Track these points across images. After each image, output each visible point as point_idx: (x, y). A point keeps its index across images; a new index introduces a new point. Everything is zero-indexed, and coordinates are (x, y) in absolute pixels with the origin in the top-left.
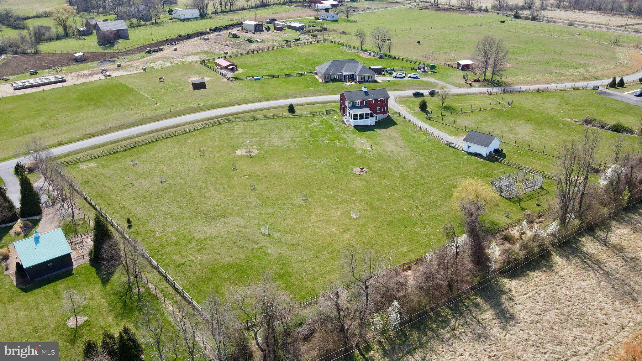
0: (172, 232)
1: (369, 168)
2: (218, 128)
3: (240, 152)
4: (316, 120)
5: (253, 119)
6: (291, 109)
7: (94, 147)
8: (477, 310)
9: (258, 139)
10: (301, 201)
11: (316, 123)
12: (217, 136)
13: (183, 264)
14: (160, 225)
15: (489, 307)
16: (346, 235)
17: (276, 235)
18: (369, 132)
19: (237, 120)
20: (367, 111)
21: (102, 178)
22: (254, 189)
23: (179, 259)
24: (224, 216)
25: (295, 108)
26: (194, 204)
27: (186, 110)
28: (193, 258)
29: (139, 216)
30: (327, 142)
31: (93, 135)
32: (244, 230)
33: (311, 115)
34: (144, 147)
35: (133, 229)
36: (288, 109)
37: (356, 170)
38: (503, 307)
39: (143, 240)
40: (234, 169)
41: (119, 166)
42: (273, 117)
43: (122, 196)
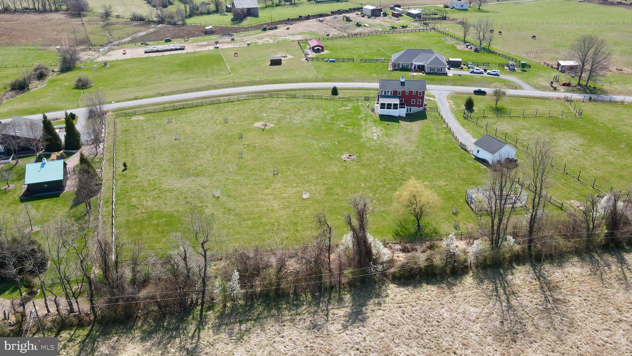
0: (149, 180)
1: (359, 157)
2: (257, 101)
3: (258, 124)
4: (349, 105)
5: (294, 97)
6: (335, 91)
7: (154, 105)
8: (337, 304)
9: (282, 115)
10: (271, 175)
11: (348, 108)
12: (252, 107)
13: (134, 206)
14: (145, 173)
15: (351, 305)
16: (283, 212)
17: (224, 199)
18: (389, 123)
19: (280, 96)
20: (397, 101)
21: (140, 128)
22: (242, 157)
23: (134, 201)
24: (198, 175)
25: (339, 91)
26: (184, 161)
27: (247, 82)
28: (145, 203)
29: (138, 163)
30: (342, 126)
31: (163, 95)
32: (202, 189)
33: (349, 100)
34: (188, 109)
35: (125, 172)
36: (332, 92)
37: (345, 156)
38: (364, 309)
39: (124, 182)
40: (241, 137)
41: (158, 121)
42: (312, 97)
43: (140, 145)
